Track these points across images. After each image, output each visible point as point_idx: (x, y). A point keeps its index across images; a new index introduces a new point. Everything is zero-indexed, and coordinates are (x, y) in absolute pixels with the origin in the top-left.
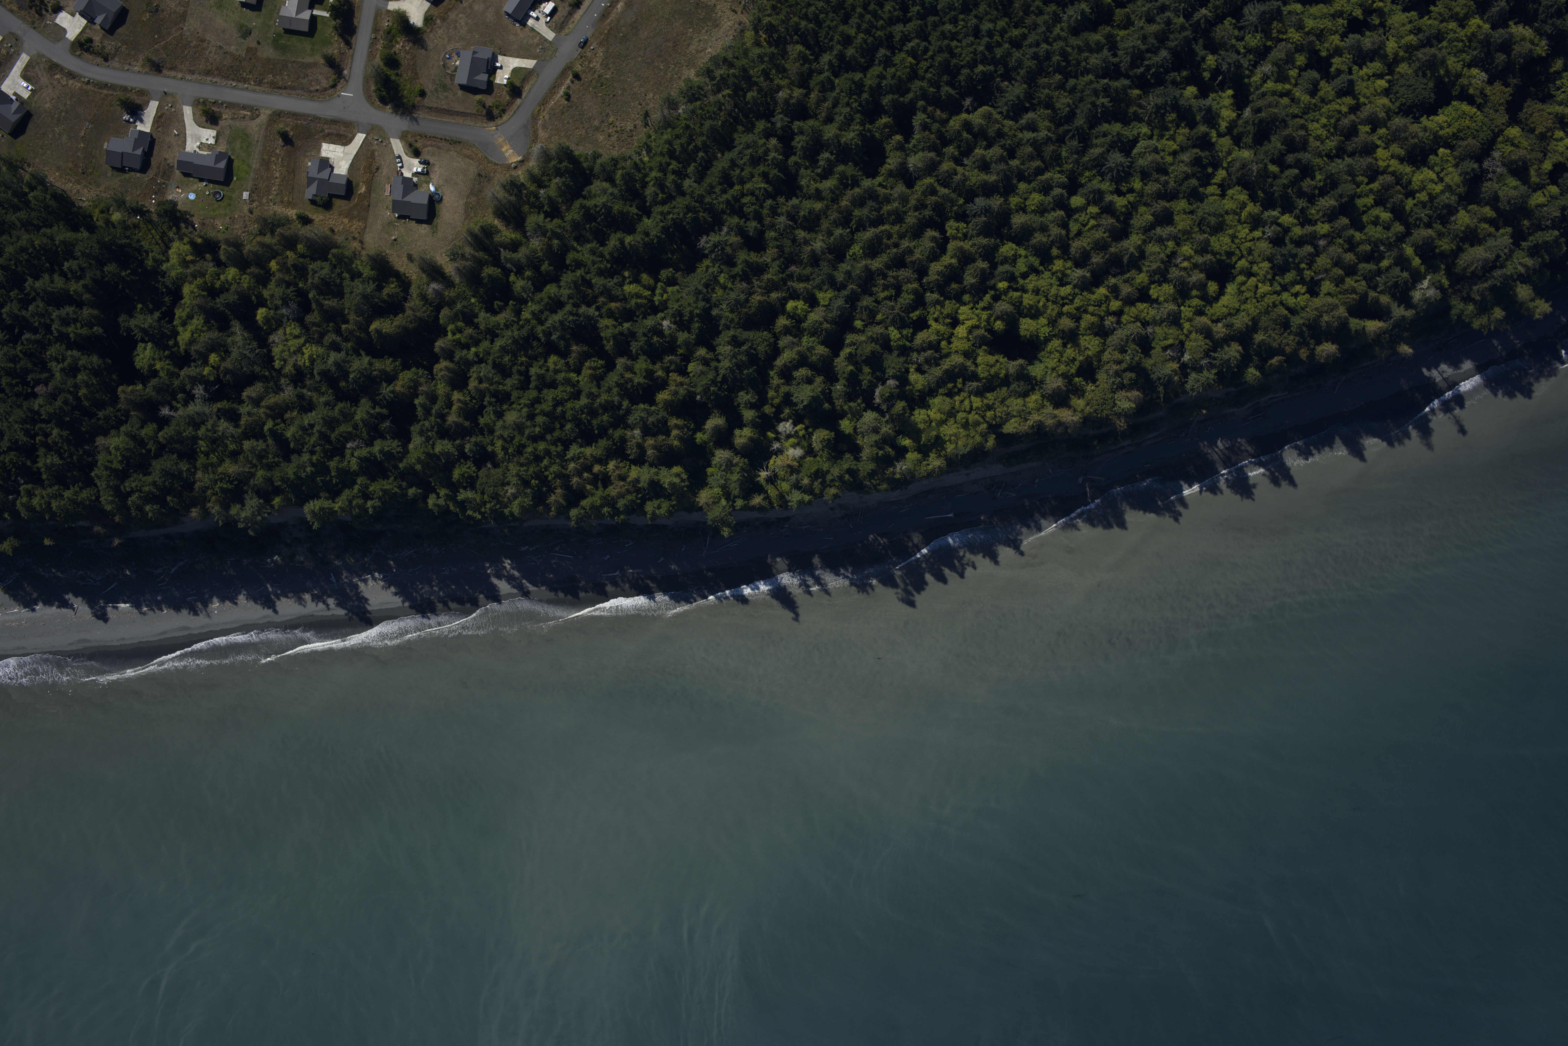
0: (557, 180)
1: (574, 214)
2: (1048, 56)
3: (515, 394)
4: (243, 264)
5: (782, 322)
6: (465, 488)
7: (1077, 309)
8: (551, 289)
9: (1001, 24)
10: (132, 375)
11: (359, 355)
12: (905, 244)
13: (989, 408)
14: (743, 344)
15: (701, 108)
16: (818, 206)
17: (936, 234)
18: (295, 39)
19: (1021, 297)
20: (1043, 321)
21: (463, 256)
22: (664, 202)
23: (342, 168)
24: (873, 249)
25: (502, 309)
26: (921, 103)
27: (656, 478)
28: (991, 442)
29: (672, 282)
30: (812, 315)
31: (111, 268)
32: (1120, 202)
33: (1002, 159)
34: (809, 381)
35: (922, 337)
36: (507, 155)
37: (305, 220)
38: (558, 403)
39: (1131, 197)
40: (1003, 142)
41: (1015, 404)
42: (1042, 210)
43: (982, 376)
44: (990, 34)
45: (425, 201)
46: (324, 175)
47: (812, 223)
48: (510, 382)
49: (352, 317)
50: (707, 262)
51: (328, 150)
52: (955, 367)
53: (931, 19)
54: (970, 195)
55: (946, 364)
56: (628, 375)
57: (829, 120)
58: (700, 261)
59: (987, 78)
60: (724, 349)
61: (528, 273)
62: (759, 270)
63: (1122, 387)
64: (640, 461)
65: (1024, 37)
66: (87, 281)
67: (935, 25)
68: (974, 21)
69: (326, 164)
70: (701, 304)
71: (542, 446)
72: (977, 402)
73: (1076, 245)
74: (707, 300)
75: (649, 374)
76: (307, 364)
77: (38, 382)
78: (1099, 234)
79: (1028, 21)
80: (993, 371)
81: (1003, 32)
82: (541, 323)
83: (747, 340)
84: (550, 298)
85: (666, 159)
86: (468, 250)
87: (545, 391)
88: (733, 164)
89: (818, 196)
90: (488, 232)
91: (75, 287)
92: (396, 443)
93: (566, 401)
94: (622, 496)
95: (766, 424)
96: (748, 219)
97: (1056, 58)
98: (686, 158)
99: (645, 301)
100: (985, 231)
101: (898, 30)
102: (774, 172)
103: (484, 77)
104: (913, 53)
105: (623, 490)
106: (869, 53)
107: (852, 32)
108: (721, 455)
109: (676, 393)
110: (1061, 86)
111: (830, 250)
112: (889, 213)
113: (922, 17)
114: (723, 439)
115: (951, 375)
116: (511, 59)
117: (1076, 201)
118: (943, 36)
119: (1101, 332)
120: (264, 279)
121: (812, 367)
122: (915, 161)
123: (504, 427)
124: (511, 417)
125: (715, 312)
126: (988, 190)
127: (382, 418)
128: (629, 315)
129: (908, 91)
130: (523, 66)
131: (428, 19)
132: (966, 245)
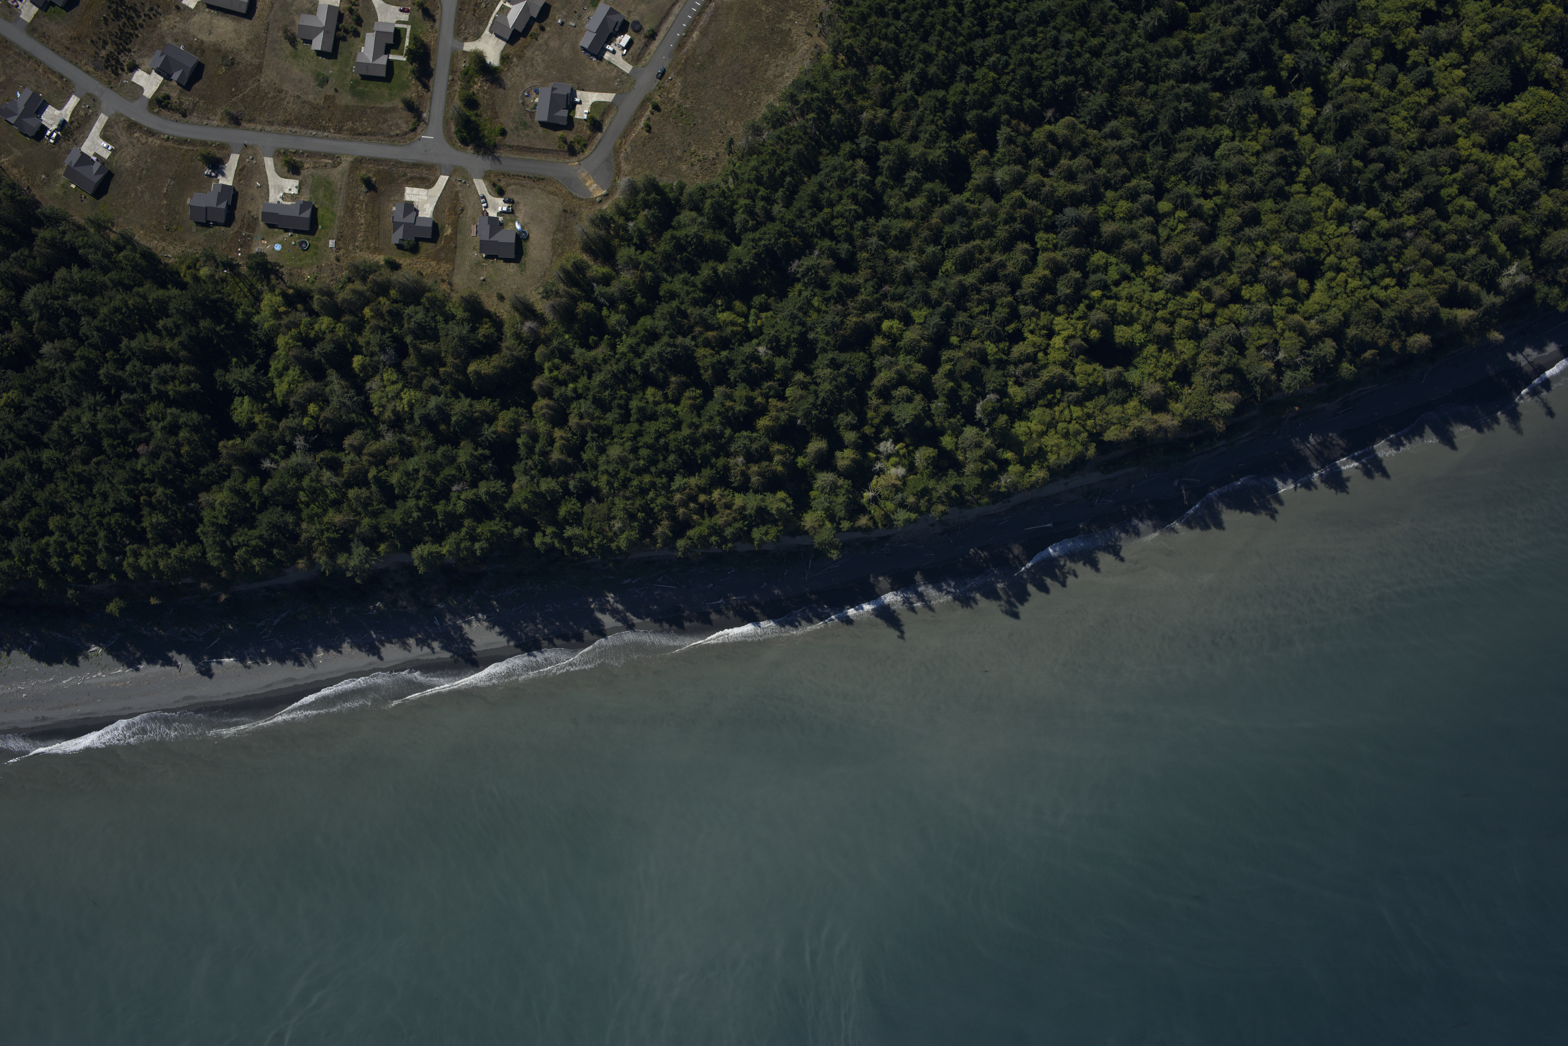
0: (646, 212)
1: (664, 246)
2: (1128, 64)
3: (616, 429)
4: (336, 312)
5: (879, 342)
6: (571, 525)
7: (1171, 313)
8: (645, 322)
9: (1080, 33)
10: (230, 430)
11: (458, 397)
12: (998, 257)
13: (1089, 416)
14: (842, 366)
15: (787, 133)
16: (908, 224)
17: (1026, 246)
18: (372, 84)
19: (1115, 305)
20: (1137, 327)
21: (557, 293)
22: (754, 229)
23: (427, 211)
24: (965, 265)
25: (596, 345)
26: (1005, 117)
27: (762, 504)
28: (1092, 451)
29: (765, 308)
30: (907, 333)
31: (204, 324)
32: (1208, 205)
33: (1088, 169)
34: (909, 400)
35: (1018, 350)
36: (591, 189)
37: (394, 266)
38: (660, 435)
39: (1218, 200)
40: (1088, 151)
41: (1115, 411)
42: (1130, 217)
43: (1081, 385)
44: (1070, 44)
45: (513, 240)
46: (410, 219)
47: (902, 242)
48: (611, 417)
49: (450, 360)
50: (798, 286)
51: (412, 194)
52: (1053, 378)
53: (1010, 33)
54: (1059, 206)
55: (1045, 375)
56: (728, 403)
57: (914, 138)
58: (792, 285)
59: (1069, 89)
60: (823, 372)
61: (622, 307)
62: (852, 291)
63: (1219, 389)
64: (744, 488)
65: (1103, 46)
66: (183, 337)
67: (1015, 39)
68: (1054, 32)
69: (410, 208)
70: (798, 328)
71: (647, 479)
72: (1077, 411)
73: (1167, 251)
74: (803, 324)
75: (750, 401)
76: (406, 409)
77: (139, 442)
78: (1189, 238)
79: (1106, 30)
80: (1091, 380)
81: (1082, 42)
82: (639, 355)
83: (845, 362)
84: (646, 330)
85: (754, 186)
86: (562, 287)
87: (646, 424)
88: (822, 187)
89: (908, 215)
90: (580, 267)
91: (169, 345)
92: (499, 483)
93: (669, 432)
94: (729, 524)
95: (866, 444)
96: (838, 242)
97: (1137, 65)
98: (774, 183)
99: (740, 329)
100: (1075, 241)
101: (978, 45)
102: (863, 193)
103: (564, 113)
104: (994, 68)
105: (730, 518)
106: (950, 69)
107: (933, 50)
108: (824, 478)
109: (777, 419)
110: (1142, 93)
111: (923, 268)
112: (980, 229)
113: (1001, 31)
114: (825, 462)
115: (1050, 386)
116: (590, 94)
117: (1164, 206)
118: (1023, 49)
119: (1195, 335)
120: (358, 327)
121: (911, 385)
122: (1001, 175)
123: (608, 462)
124: (615, 451)
125: (811, 336)
126: (1076, 200)
127: (484, 459)
128: (724, 343)
129: (991, 105)
130: (603, 100)
131: (504, 58)
132: (1058, 255)
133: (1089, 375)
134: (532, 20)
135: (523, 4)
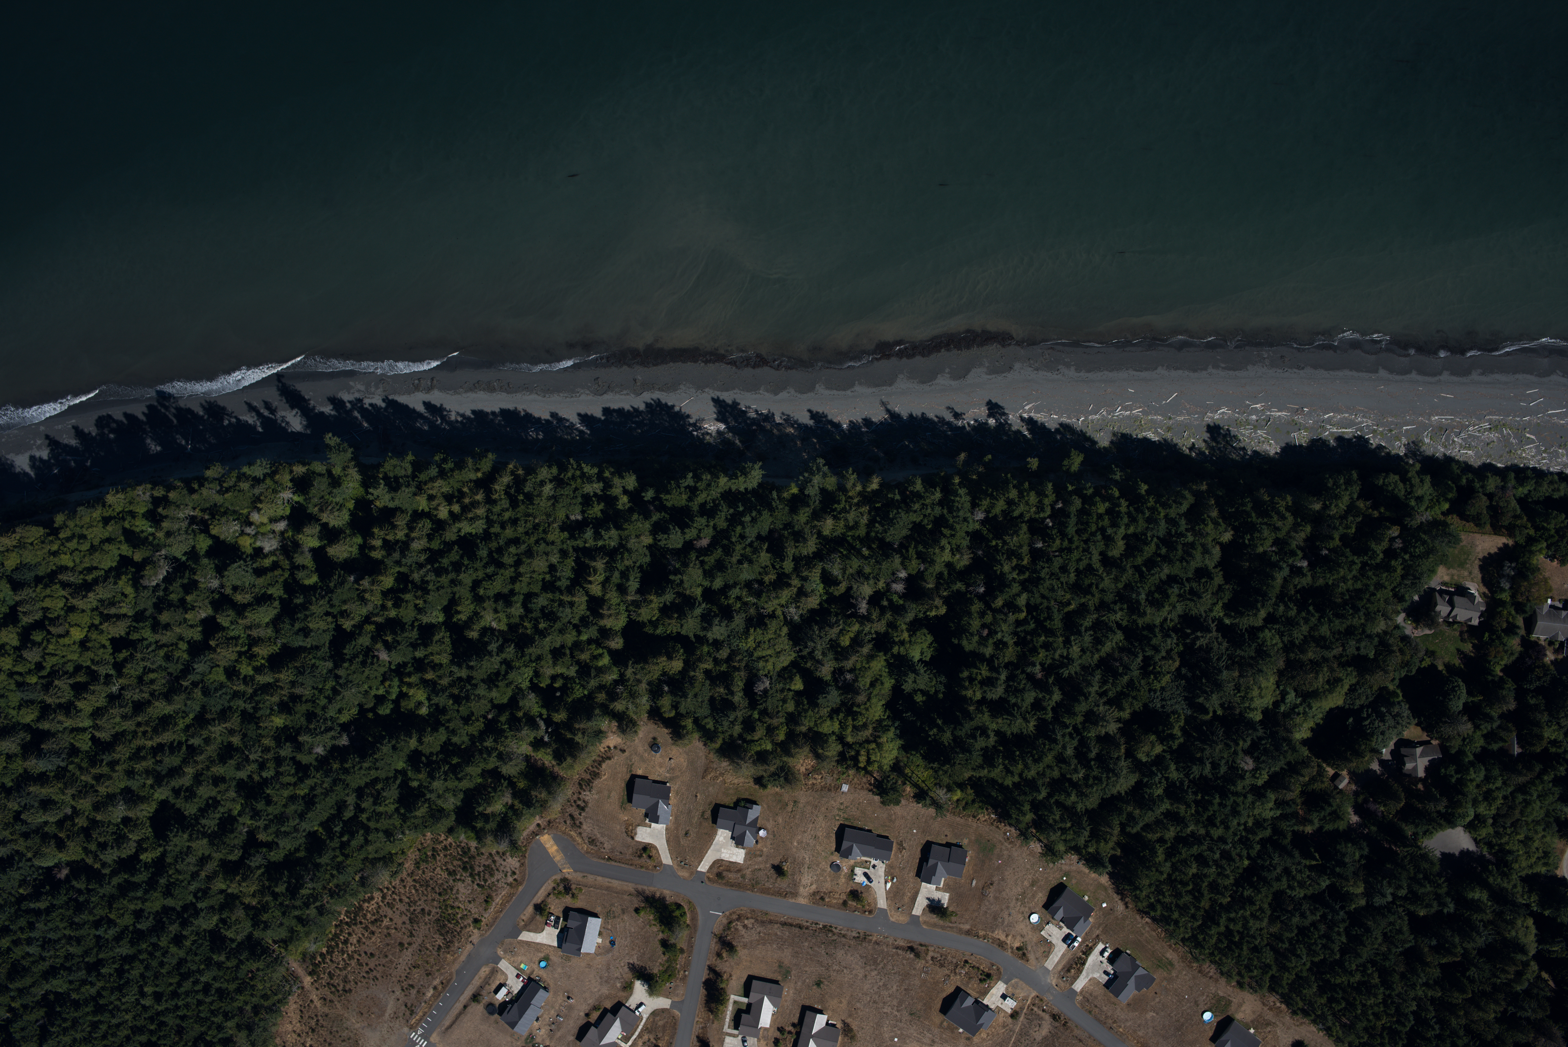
11: (695, 635)
17: (100, 735)
18: (768, 974)
19: (13, 665)
23: (723, 836)
30: (232, 658)
33: (27, 809)
36: (552, 842)
37: (759, 781)
38: (492, 576)
45: (635, 797)
46: (739, 829)
51: (737, 855)
54: (61, 774)
55: (92, 599)
58: (349, 720)
59: (36, 895)
60: (321, 625)
61: (522, 714)
64: (417, 516)
66: (970, 724)
68: (46, 955)
69: (739, 840)
75: (400, 604)
80: (48, 591)
82: (508, 661)
83: (297, 633)
84: (497, 686)
87: (506, 591)
88: (302, 816)
89: (217, 781)
90: (561, 758)
92: (663, 543)
93: (484, 579)
96: (293, 759)
99: (406, 680)
100: (46, 735)
101: (124, 949)
103: (572, 923)
105: (430, 485)
108: (337, 519)
109: (373, 583)
111: (207, 723)
112: (144, 758)
113: (101, 962)
114: (331, 535)
115: (87, 587)
116: (544, 942)
120: (793, 719)
121: (233, 605)
122: (119, 811)
123: (547, 554)
124: (540, 564)
129: (119, 884)
130: (532, 934)
131: (628, 988)
132: (68, 723)
133: (49, 596)
134: (597, 1024)
135: (604, 1042)
